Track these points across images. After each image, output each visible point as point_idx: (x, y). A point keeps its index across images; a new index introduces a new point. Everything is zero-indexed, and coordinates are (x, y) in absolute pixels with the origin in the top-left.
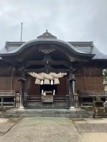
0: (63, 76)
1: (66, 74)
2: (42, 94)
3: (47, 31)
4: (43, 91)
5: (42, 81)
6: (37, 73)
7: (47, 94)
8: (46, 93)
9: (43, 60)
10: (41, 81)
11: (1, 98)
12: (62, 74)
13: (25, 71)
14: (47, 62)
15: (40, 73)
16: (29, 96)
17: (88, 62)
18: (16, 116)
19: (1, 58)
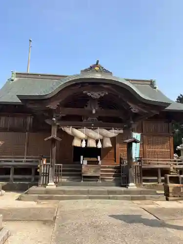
0: (117, 134)
1: (121, 131)
2: (82, 163)
3: (98, 62)
4: (82, 157)
5: (84, 142)
6: (77, 129)
7: (89, 163)
8: (88, 161)
9: (85, 107)
10: (82, 141)
11: (10, 168)
12: (115, 130)
13: (57, 124)
14: (94, 112)
15: (80, 128)
16: (63, 166)
17: (158, 113)
18: (46, 197)
19: (20, 101)
